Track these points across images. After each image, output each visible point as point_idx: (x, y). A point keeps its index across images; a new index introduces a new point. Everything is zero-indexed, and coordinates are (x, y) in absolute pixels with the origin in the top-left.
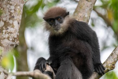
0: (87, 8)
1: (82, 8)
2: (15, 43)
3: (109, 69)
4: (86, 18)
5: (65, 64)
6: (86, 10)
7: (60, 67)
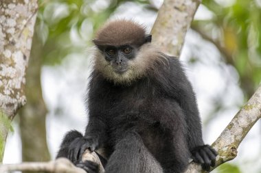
1: (167, 25)
2: (16, 100)
3: (224, 157)
4: (174, 46)
6: (175, 29)
7: (114, 153)
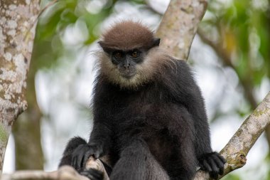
0: (183, 27)
1: (173, 27)
3: (232, 165)
5: (132, 154)
6: (182, 31)
